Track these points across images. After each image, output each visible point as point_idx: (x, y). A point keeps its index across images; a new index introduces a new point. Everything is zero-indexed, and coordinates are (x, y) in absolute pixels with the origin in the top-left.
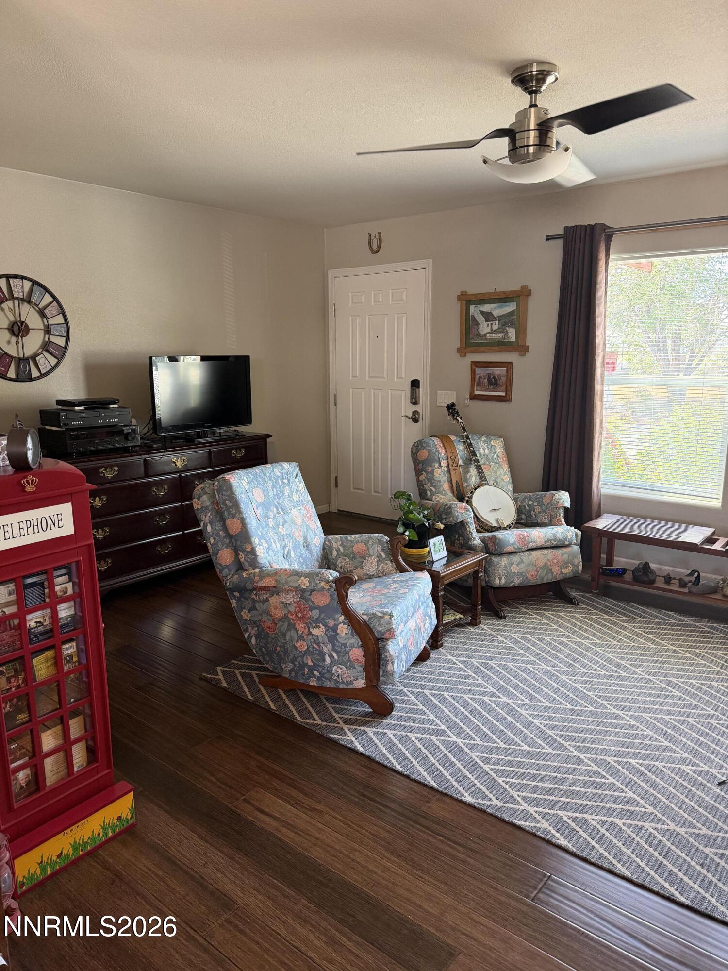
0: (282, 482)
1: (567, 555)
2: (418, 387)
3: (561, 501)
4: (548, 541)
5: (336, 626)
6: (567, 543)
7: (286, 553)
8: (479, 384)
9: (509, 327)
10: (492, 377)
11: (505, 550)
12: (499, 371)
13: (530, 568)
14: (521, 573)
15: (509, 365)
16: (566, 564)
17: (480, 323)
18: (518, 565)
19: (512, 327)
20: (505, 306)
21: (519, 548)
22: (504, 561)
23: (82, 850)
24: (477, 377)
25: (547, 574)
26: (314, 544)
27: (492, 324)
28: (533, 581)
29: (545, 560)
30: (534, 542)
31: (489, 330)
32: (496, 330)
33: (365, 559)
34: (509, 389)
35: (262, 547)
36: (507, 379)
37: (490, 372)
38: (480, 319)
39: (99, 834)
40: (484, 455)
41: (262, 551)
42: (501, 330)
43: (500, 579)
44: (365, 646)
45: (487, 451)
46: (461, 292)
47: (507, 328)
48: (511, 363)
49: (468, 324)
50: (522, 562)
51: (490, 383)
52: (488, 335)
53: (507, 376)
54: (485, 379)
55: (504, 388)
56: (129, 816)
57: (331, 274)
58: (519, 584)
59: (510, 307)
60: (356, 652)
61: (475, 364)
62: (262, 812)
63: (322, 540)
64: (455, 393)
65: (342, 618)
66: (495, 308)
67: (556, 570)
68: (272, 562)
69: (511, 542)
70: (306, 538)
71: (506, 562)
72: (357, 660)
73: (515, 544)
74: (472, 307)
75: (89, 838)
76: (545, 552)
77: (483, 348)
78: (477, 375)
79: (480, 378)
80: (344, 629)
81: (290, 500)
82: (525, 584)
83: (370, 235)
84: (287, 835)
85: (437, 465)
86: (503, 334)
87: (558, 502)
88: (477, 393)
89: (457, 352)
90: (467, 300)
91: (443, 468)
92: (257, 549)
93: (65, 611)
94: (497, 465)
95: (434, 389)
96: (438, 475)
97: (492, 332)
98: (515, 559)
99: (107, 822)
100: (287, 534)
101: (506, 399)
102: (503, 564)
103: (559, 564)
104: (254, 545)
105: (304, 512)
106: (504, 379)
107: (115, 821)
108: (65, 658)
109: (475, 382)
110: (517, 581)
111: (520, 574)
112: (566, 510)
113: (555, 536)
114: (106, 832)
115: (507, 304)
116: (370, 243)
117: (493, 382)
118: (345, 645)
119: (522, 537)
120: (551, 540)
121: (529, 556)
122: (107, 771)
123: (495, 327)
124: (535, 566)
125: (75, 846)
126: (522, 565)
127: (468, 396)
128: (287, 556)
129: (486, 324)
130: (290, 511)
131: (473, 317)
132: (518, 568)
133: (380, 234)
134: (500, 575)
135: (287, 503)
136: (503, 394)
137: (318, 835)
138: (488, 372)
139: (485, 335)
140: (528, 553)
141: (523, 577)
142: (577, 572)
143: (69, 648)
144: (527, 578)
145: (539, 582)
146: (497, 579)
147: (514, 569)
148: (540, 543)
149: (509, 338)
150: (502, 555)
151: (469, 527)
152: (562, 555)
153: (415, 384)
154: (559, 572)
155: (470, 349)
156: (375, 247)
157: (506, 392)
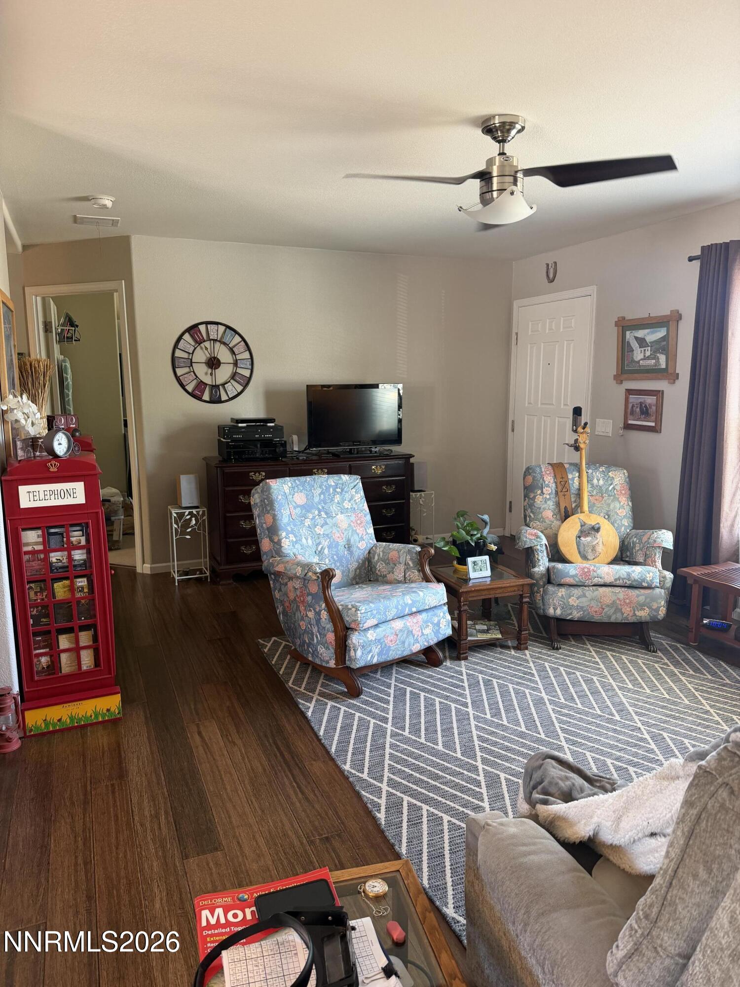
0: (334, 490)
1: (644, 597)
2: (580, 415)
3: (659, 540)
4: (619, 579)
5: (320, 611)
6: (645, 584)
7: (319, 549)
8: (632, 413)
9: (660, 353)
10: (643, 405)
11: (563, 581)
12: (650, 400)
13: (593, 604)
14: (582, 608)
15: (659, 394)
16: (641, 607)
17: (634, 349)
18: (578, 598)
19: (663, 354)
20: (656, 332)
21: (581, 582)
22: (562, 592)
23: (77, 723)
24: (630, 406)
25: (615, 613)
26: (357, 547)
27: (645, 350)
28: (597, 618)
29: (614, 598)
30: (601, 578)
31: (641, 356)
32: (648, 357)
33: (396, 566)
34: (659, 420)
35: (288, 540)
36: (656, 408)
37: (642, 400)
38: (635, 345)
39: (91, 716)
40: (597, 486)
41: (288, 543)
42: (652, 356)
43: (555, 609)
44: (335, 632)
45: (601, 482)
46: (618, 318)
47: (658, 355)
48: (660, 391)
49: (624, 349)
50: (584, 596)
51: (642, 412)
52: (641, 362)
53: (657, 405)
54: (637, 407)
55: (653, 418)
56: (117, 711)
57: (516, 304)
58: (578, 618)
59: (661, 333)
60: (330, 636)
61: (629, 392)
62: (200, 733)
63: (369, 545)
64: (611, 421)
65: (324, 605)
66: (648, 334)
67: (627, 611)
68: (297, 553)
69: (571, 574)
70: (349, 541)
71: (563, 593)
72: (331, 642)
73: (576, 577)
74: (628, 333)
75: (83, 716)
76: (617, 590)
77: (636, 375)
78: (631, 403)
79: (633, 406)
80: (324, 615)
81: (339, 507)
82: (586, 619)
83: (548, 265)
84: (200, 752)
85: (539, 492)
86: (654, 361)
87: (655, 541)
88: (630, 422)
89: (614, 379)
90: (624, 326)
91: (545, 496)
92: (283, 541)
93: (79, 556)
94: (612, 497)
95: (594, 415)
96: (539, 502)
97: (645, 358)
98: (576, 592)
99: (98, 710)
100: (323, 534)
101: (655, 430)
102: (560, 594)
103: (632, 605)
104: (281, 537)
105: (353, 518)
106: (654, 408)
107: (105, 711)
108: (78, 588)
109: (629, 412)
110: (576, 615)
111: (580, 608)
112: (665, 551)
113: (629, 574)
114: (96, 715)
115: (659, 329)
116: (547, 272)
117: (645, 412)
118: (324, 628)
119: (586, 570)
120: (623, 579)
121: (594, 591)
122: (108, 676)
123: (648, 354)
124: (601, 602)
125: (72, 718)
126: (584, 599)
127: (622, 425)
128: (320, 552)
129: (639, 350)
130: (334, 515)
131: (628, 342)
132: (578, 602)
133: (555, 263)
134: (554, 605)
135: (334, 508)
136: (653, 424)
137: (218, 758)
138: (640, 401)
139: (638, 362)
140: (594, 588)
141: (584, 611)
142: (655, 617)
143: (81, 582)
144: (589, 613)
145: (606, 620)
146: (552, 608)
147: (573, 601)
148: (609, 579)
149: (660, 365)
150: (561, 585)
151: (538, 554)
152: (638, 596)
153: (577, 411)
154: (631, 614)
155: (625, 376)
156: (551, 276)
157: (656, 422)
